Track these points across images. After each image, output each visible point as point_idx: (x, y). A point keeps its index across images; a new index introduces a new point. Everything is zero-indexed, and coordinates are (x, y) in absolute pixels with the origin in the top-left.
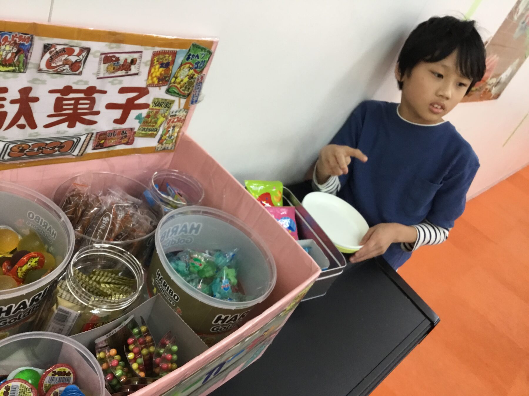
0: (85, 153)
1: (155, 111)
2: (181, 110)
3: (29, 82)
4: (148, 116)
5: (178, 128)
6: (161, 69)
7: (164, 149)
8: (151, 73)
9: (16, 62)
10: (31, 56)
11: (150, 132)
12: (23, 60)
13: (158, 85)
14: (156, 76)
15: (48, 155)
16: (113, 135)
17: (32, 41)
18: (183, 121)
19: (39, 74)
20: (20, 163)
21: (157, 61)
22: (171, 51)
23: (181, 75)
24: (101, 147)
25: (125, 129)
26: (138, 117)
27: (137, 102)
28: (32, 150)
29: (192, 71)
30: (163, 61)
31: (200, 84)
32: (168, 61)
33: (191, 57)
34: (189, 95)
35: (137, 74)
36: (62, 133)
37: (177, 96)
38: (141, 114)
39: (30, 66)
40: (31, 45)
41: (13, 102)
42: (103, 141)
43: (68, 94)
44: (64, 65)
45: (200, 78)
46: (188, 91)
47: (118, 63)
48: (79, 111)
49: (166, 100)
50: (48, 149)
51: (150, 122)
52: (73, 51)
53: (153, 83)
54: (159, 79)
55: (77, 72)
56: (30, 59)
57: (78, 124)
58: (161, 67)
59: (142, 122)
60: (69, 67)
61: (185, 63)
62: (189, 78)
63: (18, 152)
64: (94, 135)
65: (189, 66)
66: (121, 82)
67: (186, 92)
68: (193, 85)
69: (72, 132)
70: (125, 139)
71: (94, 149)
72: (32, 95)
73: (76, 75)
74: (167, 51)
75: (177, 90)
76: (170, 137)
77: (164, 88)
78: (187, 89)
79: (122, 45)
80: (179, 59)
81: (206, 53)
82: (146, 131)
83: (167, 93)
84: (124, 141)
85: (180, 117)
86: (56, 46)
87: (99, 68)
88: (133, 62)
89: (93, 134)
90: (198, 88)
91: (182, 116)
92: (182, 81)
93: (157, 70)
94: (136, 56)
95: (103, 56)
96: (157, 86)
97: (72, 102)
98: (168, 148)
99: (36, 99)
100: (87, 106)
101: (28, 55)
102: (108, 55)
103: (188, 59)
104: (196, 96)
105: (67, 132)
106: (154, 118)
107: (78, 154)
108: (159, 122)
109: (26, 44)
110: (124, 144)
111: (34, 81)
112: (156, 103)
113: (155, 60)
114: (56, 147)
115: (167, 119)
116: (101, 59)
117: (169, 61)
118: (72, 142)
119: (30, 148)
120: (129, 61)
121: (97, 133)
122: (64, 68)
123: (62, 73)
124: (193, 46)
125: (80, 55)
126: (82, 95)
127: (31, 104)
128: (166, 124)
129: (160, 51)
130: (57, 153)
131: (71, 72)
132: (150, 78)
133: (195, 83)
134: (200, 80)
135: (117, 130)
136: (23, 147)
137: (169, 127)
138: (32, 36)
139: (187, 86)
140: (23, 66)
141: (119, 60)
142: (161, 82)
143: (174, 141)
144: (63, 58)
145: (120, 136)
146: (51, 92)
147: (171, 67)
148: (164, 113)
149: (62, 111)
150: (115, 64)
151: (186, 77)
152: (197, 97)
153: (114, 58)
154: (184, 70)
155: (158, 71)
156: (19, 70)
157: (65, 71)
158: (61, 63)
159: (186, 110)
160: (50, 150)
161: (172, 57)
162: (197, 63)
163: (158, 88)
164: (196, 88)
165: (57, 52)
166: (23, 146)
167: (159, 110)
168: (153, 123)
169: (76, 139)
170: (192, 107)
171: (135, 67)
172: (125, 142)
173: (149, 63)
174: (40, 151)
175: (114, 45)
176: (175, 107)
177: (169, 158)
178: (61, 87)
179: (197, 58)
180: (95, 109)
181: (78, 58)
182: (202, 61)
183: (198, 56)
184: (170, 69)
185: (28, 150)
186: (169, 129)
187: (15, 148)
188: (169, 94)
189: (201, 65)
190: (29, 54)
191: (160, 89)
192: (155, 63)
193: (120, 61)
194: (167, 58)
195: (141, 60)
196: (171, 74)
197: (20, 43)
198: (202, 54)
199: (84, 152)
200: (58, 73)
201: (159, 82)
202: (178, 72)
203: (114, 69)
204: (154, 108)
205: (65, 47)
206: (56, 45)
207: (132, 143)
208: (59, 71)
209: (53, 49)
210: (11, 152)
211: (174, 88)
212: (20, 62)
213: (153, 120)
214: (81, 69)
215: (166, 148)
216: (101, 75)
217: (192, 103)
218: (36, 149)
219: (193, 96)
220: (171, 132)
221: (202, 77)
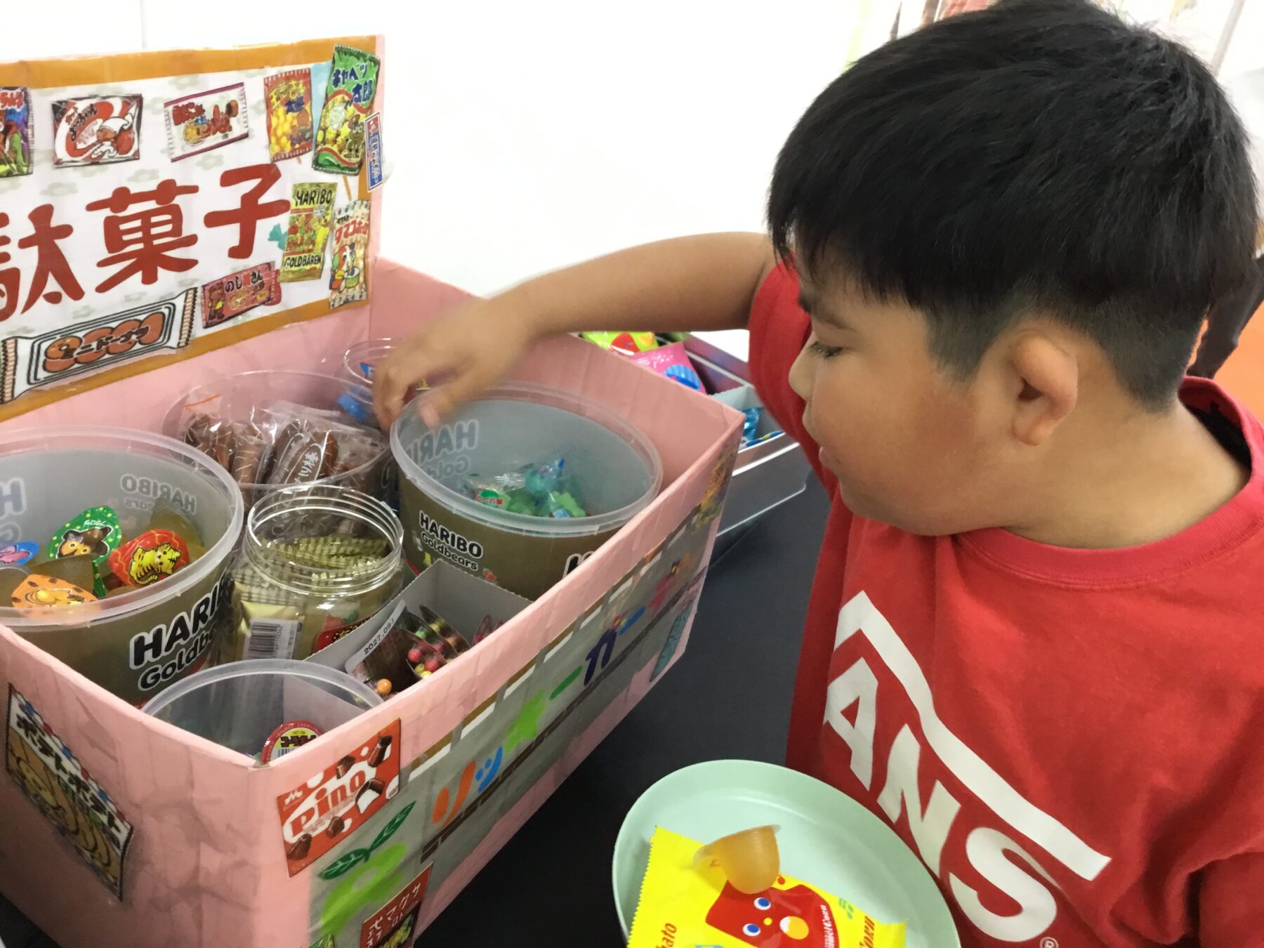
0: (190, 339)
1: (303, 214)
2: (355, 203)
3: (44, 193)
4: (293, 229)
5: (361, 248)
6: (290, 114)
7: (347, 302)
8: (273, 128)
9: (8, 152)
10: (33, 135)
11: (308, 267)
12: (20, 146)
13: (295, 154)
14: (284, 134)
15: (121, 355)
16: (235, 287)
17: (27, 102)
18: (365, 228)
19: (59, 171)
20: (72, 384)
21: (278, 99)
22: (298, 71)
23: (331, 121)
24: (219, 318)
25: (256, 267)
26: (275, 235)
27: (264, 200)
28: (87, 348)
29: (351, 109)
30: (288, 97)
31: (376, 137)
32: (299, 94)
33: (340, 76)
34: (361, 164)
35: (245, 136)
36: (138, 299)
37: (338, 173)
38: (277, 227)
39: (36, 157)
40: (28, 109)
41: (24, 243)
42: (219, 305)
43: (124, 208)
44: (100, 141)
45: (372, 122)
46: (358, 157)
47: (203, 119)
48: (156, 242)
49: (318, 185)
50: (119, 339)
51: (301, 244)
52: (110, 108)
53: (282, 149)
54: (293, 140)
55: (130, 154)
56: (33, 142)
57: (161, 272)
58: (288, 111)
59: (286, 246)
60: (112, 145)
61: (332, 93)
62: (350, 127)
63: (62, 358)
64: (199, 293)
65: (343, 98)
66: (219, 161)
67: (354, 160)
68: (362, 142)
69: (153, 293)
70: (262, 292)
71: (207, 326)
72: (55, 222)
73: (128, 160)
74: (290, 72)
75: (334, 157)
76: (351, 271)
77: (308, 158)
78: (353, 152)
79: (201, 76)
80: (321, 85)
81: (368, 62)
82: (299, 265)
83: (316, 169)
84: (261, 296)
85: (358, 220)
86: (75, 104)
87: (170, 136)
88: (231, 109)
89: (195, 290)
90: (375, 147)
91: (362, 218)
92: (338, 135)
93: (282, 118)
94: (233, 95)
95: (171, 108)
96: (293, 157)
97: (137, 223)
98: (353, 297)
99: (66, 231)
100: (168, 228)
101: (27, 134)
102: (180, 104)
103: (336, 82)
104: (377, 166)
105: (144, 294)
106: (307, 232)
107: (179, 343)
108: (319, 239)
109: (18, 110)
110: (263, 303)
111: (52, 189)
112: (300, 195)
113: (272, 97)
114: (131, 333)
115: (332, 229)
116: (168, 115)
117: (302, 95)
118: (161, 315)
119: (83, 345)
120: (223, 109)
121: (204, 286)
122: (103, 149)
123: (101, 161)
124: (338, 52)
125: (126, 114)
126: (151, 205)
127: (61, 243)
128: (335, 242)
129: (276, 76)
130: (138, 346)
131: (118, 155)
132: (273, 140)
133: (366, 137)
134: (373, 127)
135: (240, 272)
136: (68, 345)
137: (342, 249)
138: (24, 90)
139: (351, 144)
140: (24, 161)
141: (204, 111)
142: (297, 146)
143: (361, 279)
144: (96, 128)
145: (250, 286)
146: (92, 207)
147: (307, 107)
148: (324, 217)
149: (122, 249)
150: (197, 121)
151: (343, 124)
152: (378, 169)
153: (191, 108)
154: (336, 108)
155: (286, 120)
156: (18, 170)
157: (106, 157)
158: (93, 139)
159: (365, 203)
160: (122, 342)
161: (305, 84)
162: (357, 89)
163: (295, 160)
164: (370, 146)
165: (80, 115)
166: (68, 341)
167: (311, 210)
168: (307, 244)
169: (166, 307)
170: (374, 191)
171: (238, 120)
172: (264, 298)
173: (263, 106)
174: (104, 347)
175: (185, 79)
176: (341, 200)
177: (362, 319)
178: (107, 194)
179: (353, 78)
180: (186, 232)
181: (125, 122)
182: (366, 84)
183: (353, 73)
184: (306, 111)
185: (79, 350)
186: (344, 254)
187: (52, 349)
188: (320, 171)
189: (365, 91)
190: (30, 132)
191: (300, 162)
192: (274, 104)
193: (206, 114)
194: (294, 88)
195: (245, 103)
196: (312, 123)
197: (7, 110)
198: (362, 68)
199: (189, 336)
200: (95, 163)
201: (293, 144)
202: (325, 117)
203: (198, 133)
204: (300, 207)
205: (94, 101)
206: (74, 101)
207: (278, 301)
208: (95, 158)
209: (71, 111)
210: (48, 360)
211: (328, 156)
212: (16, 152)
213: (306, 237)
214: (135, 147)
215: (351, 299)
216: (178, 153)
217: (373, 183)
218: (94, 345)
219: (371, 166)
220: (349, 259)
221: (376, 120)
